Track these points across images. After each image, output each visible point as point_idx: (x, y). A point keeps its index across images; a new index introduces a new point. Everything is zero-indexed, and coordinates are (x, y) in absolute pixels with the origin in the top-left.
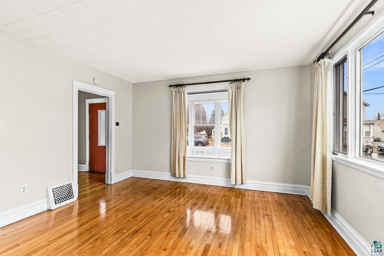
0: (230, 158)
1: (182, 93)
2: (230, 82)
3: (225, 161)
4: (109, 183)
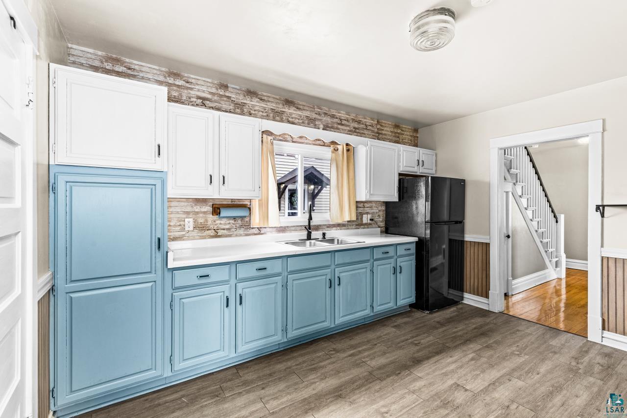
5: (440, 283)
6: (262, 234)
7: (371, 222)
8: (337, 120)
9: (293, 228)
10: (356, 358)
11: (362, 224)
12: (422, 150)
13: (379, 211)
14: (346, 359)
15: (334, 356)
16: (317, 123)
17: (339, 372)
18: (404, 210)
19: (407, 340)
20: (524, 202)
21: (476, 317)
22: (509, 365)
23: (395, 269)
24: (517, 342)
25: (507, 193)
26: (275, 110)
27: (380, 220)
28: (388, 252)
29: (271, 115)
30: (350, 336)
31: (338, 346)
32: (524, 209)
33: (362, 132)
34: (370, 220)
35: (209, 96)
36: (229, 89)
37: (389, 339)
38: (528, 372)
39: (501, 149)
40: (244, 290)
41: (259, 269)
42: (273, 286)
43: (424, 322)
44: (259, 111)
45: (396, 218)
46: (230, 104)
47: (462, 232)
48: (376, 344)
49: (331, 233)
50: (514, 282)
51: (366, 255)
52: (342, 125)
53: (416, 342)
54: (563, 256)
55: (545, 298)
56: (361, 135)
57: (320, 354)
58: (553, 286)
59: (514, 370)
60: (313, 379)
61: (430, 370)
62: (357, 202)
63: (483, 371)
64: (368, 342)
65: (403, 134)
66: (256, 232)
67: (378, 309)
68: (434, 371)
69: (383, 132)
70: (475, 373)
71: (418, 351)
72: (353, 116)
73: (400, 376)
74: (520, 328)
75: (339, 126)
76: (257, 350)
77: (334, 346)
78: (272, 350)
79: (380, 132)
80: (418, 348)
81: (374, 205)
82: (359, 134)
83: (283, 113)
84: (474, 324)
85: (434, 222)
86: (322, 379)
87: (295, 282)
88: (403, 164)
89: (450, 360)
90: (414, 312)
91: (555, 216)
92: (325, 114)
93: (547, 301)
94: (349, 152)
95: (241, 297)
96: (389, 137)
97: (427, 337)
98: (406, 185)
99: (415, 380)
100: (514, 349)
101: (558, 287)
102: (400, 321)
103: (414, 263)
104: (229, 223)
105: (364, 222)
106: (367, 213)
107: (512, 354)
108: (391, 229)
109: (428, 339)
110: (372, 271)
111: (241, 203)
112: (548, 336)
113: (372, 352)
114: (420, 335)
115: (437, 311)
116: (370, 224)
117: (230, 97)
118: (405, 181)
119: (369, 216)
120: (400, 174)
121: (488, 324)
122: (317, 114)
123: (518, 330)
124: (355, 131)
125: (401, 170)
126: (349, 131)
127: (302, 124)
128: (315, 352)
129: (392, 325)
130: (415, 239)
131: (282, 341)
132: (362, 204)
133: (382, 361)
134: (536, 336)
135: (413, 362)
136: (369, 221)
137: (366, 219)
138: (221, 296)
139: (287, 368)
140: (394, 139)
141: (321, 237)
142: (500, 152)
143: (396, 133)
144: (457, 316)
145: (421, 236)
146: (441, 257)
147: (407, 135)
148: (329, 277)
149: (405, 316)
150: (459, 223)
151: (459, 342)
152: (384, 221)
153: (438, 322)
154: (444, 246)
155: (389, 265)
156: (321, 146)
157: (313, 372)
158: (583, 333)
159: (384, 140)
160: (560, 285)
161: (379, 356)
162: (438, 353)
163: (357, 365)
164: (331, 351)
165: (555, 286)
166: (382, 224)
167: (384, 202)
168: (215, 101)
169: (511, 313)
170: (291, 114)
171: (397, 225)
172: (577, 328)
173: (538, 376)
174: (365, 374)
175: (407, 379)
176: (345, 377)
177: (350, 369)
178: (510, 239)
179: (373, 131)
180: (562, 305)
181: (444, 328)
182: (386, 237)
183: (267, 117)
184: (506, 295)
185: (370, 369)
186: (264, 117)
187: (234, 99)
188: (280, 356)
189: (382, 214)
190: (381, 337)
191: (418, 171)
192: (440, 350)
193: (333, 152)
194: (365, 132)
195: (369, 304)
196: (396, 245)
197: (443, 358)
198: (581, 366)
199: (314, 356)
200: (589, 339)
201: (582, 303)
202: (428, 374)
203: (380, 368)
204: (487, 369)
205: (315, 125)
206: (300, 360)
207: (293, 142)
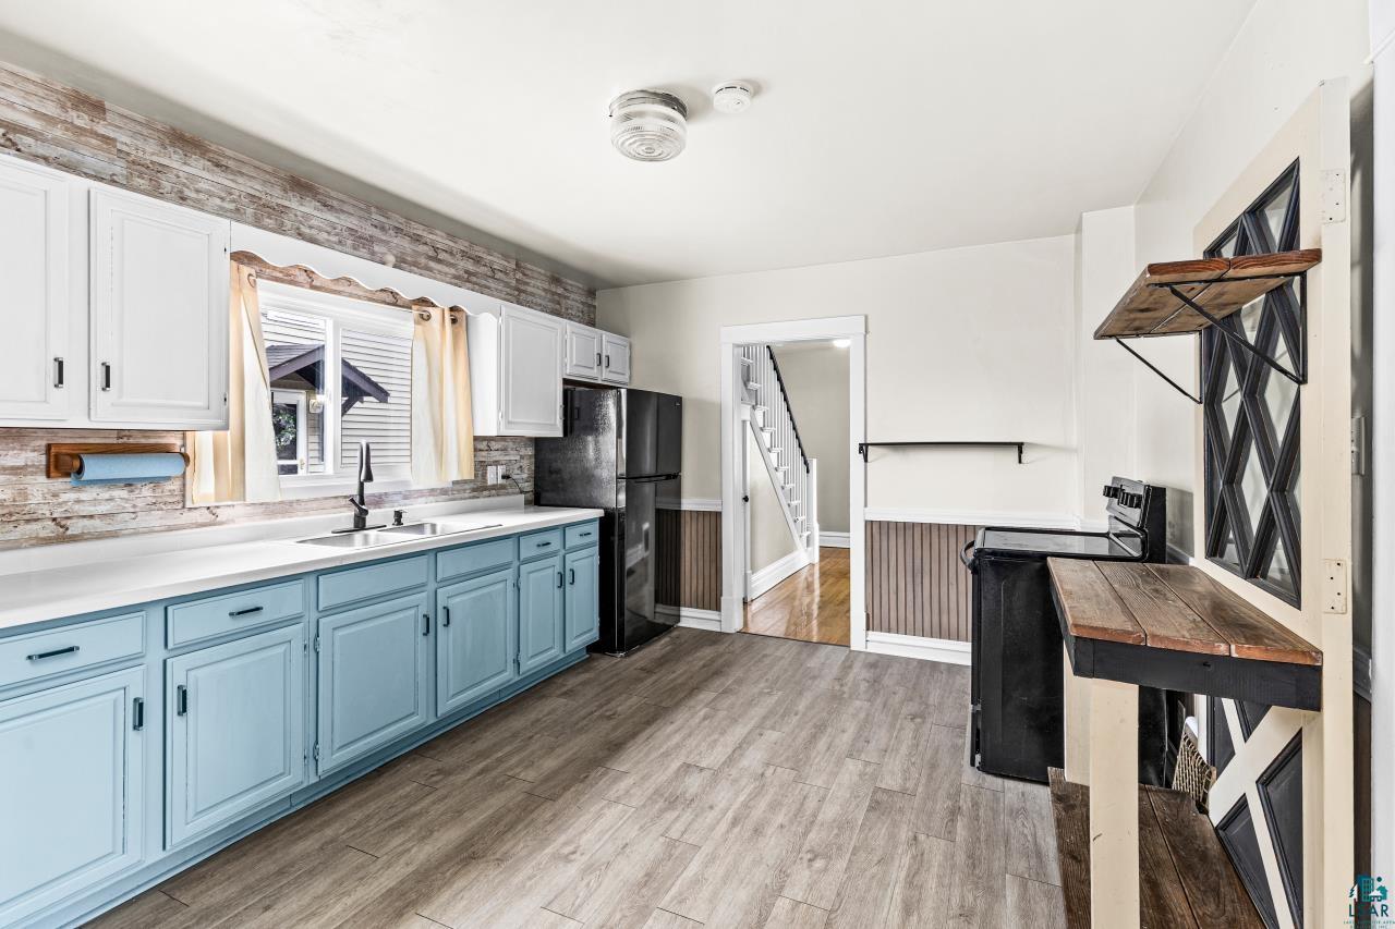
5: (642, 597)
6: (221, 523)
7: (504, 481)
8: (425, 247)
9: (314, 505)
10: (494, 773)
11: (485, 488)
12: (606, 335)
13: (522, 457)
14: (472, 782)
15: (442, 784)
16: (376, 248)
17: (460, 812)
18: (575, 455)
19: (592, 713)
20: (766, 436)
21: (702, 647)
22: (757, 712)
23: (562, 577)
24: (766, 674)
25: (744, 422)
26: (260, 199)
27: (524, 476)
28: (549, 544)
29: (250, 211)
30: (471, 736)
31: (448, 761)
32: (766, 451)
33: (484, 282)
34: (503, 477)
35: (33, 124)
36: (109, 116)
37: (555, 721)
38: (783, 716)
39: (738, 346)
40: (192, 673)
41: (239, 613)
42: (280, 649)
43: (617, 675)
44: (211, 194)
45: (558, 471)
46: (114, 160)
47: (678, 494)
48: (531, 738)
49: (414, 511)
50: (754, 577)
51: (505, 552)
52: (440, 261)
53: (608, 714)
54: (816, 526)
55: (794, 599)
56: (483, 289)
57: (408, 789)
58: (803, 577)
59: (765, 718)
60: (400, 845)
61: (641, 755)
62: (476, 439)
63: (723, 733)
64: (515, 735)
65: (567, 298)
66: (200, 521)
67: (528, 665)
68: (647, 755)
69: (529, 289)
70: (712, 738)
71: (615, 728)
72: (462, 245)
73: (587, 781)
74: (767, 652)
75: (432, 264)
76: (229, 827)
77: (440, 765)
78: (272, 817)
79: (523, 288)
80: (613, 722)
81: (511, 444)
82: (477, 287)
83: (283, 210)
84: (701, 659)
85: (632, 478)
86: (424, 838)
87: (340, 633)
88: (572, 361)
89: (670, 728)
90: (597, 659)
91: (806, 463)
92: (398, 230)
93: (797, 603)
94: (457, 325)
95: (184, 694)
96: (539, 301)
97: (626, 700)
98: (577, 404)
99: (616, 780)
100: (762, 685)
101: (810, 579)
102: (572, 681)
103: (596, 560)
104: (111, 499)
105: (489, 483)
106: (496, 463)
107: (761, 693)
108: (547, 495)
109: (629, 703)
110: (517, 587)
111: (152, 441)
112: (804, 656)
113: (527, 752)
114: (613, 699)
115: (639, 650)
116: (503, 487)
117: (114, 140)
118: (577, 396)
119: (501, 470)
120: (566, 381)
121: (722, 655)
122: (376, 227)
123: (765, 656)
124: (466, 279)
125: (568, 372)
126: (456, 277)
127: (336, 246)
128: (393, 788)
129: (558, 692)
130: (599, 513)
131: (305, 785)
132: (485, 443)
133: (550, 764)
134: (789, 659)
135: (609, 749)
136: (500, 481)
137: (493, 476)
138: (115, 701)
139: (327, 843)
140: (550, 305)
141: (390, 522)
142: (736, 350)
143: (554, 294)
144: (673, 650)
145: (609, 505)
146: (641, 546)
147: (575, 300)
148: (423, 610)
149: (580, 670)
150: (671, 478)
151: (682, 695)
152: (532, 480)
153: (642, 669)
154: (646, 526)
155: (550, 570)
156: (388, 304)
157: (397, 831)
158: (844, 642)
159: (530, 305)
160: (812, 575)
161: (540, 758)
162: (649, 723)
163: (497, 787)
164: (433, 776)
165: (806, 578)
166: (528, 486)
167: (530, 439)
168: (57, 143)
169: (752, 631)
170: (307, 216)
171: (560, 485)
172: (837, 635)
173: (798, 717)
174: (519, 798)
175: (602, 782)
176: (476, 818)
177: (485, 799)
178: (748, 503)
179: (507, 285)
180: (815, 607)
181: (654, 677)
182: (536, 512)
183: (237, 214)
184: (745, 603)
185: (527, 786)
186: (229, 214)
187: (125, 148)
188: (296, 824)
189: (528, 465)
190: (538, 720)
191: (601, 376)
192: (655, 714)
193: (417, 323)
194: (492, 283)
195: (511, 658)
196: (565, 527)
197: (659, 729)
198: (846, 689)
199: (393, 797)
200: (852, 648)
201: (841, 597)
202: (638, 762)
203: (547, 779)
204: (728, 727)
205: (373, 253)
206: (358, 815)
207: (313, 287)
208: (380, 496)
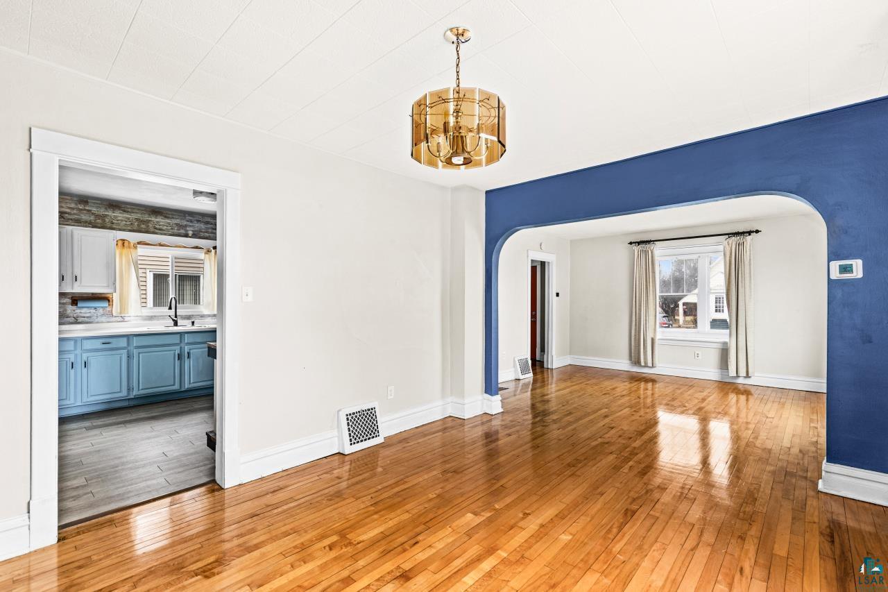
0: (727, 340)
1: (650, 252)
2: (727, 236)
3: (720, 346)
4: (549, 367)
6: (125, 322)
26: (140, 219)
29: (136, 224)
35: (68, 210)
36: (90, 204)
40: (89, 358)
41: (104, 344)
42: (118, 356)
44: (122, 221)
87: (141, 354)
95: (85, 362)
138: (67, 361)
148: (178, 351)
168: (74, 214)
208: (190, 316)
